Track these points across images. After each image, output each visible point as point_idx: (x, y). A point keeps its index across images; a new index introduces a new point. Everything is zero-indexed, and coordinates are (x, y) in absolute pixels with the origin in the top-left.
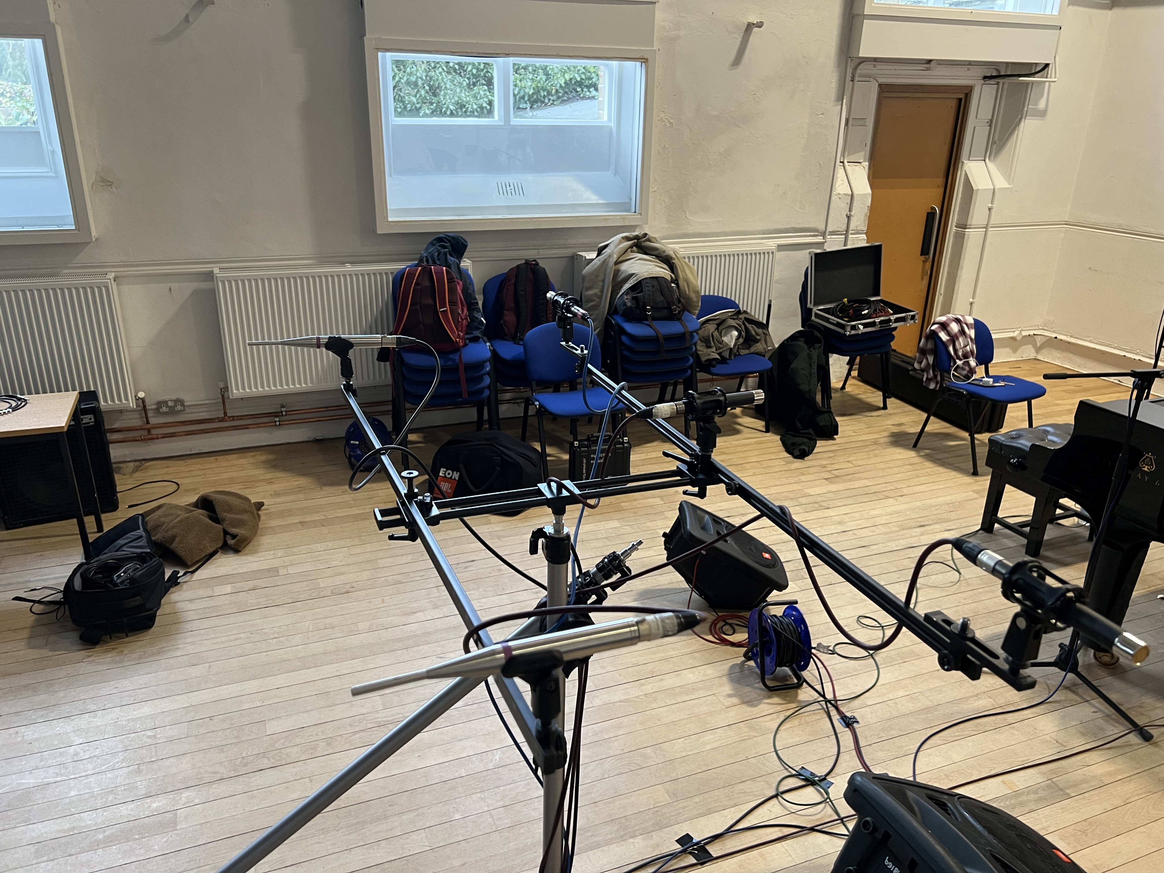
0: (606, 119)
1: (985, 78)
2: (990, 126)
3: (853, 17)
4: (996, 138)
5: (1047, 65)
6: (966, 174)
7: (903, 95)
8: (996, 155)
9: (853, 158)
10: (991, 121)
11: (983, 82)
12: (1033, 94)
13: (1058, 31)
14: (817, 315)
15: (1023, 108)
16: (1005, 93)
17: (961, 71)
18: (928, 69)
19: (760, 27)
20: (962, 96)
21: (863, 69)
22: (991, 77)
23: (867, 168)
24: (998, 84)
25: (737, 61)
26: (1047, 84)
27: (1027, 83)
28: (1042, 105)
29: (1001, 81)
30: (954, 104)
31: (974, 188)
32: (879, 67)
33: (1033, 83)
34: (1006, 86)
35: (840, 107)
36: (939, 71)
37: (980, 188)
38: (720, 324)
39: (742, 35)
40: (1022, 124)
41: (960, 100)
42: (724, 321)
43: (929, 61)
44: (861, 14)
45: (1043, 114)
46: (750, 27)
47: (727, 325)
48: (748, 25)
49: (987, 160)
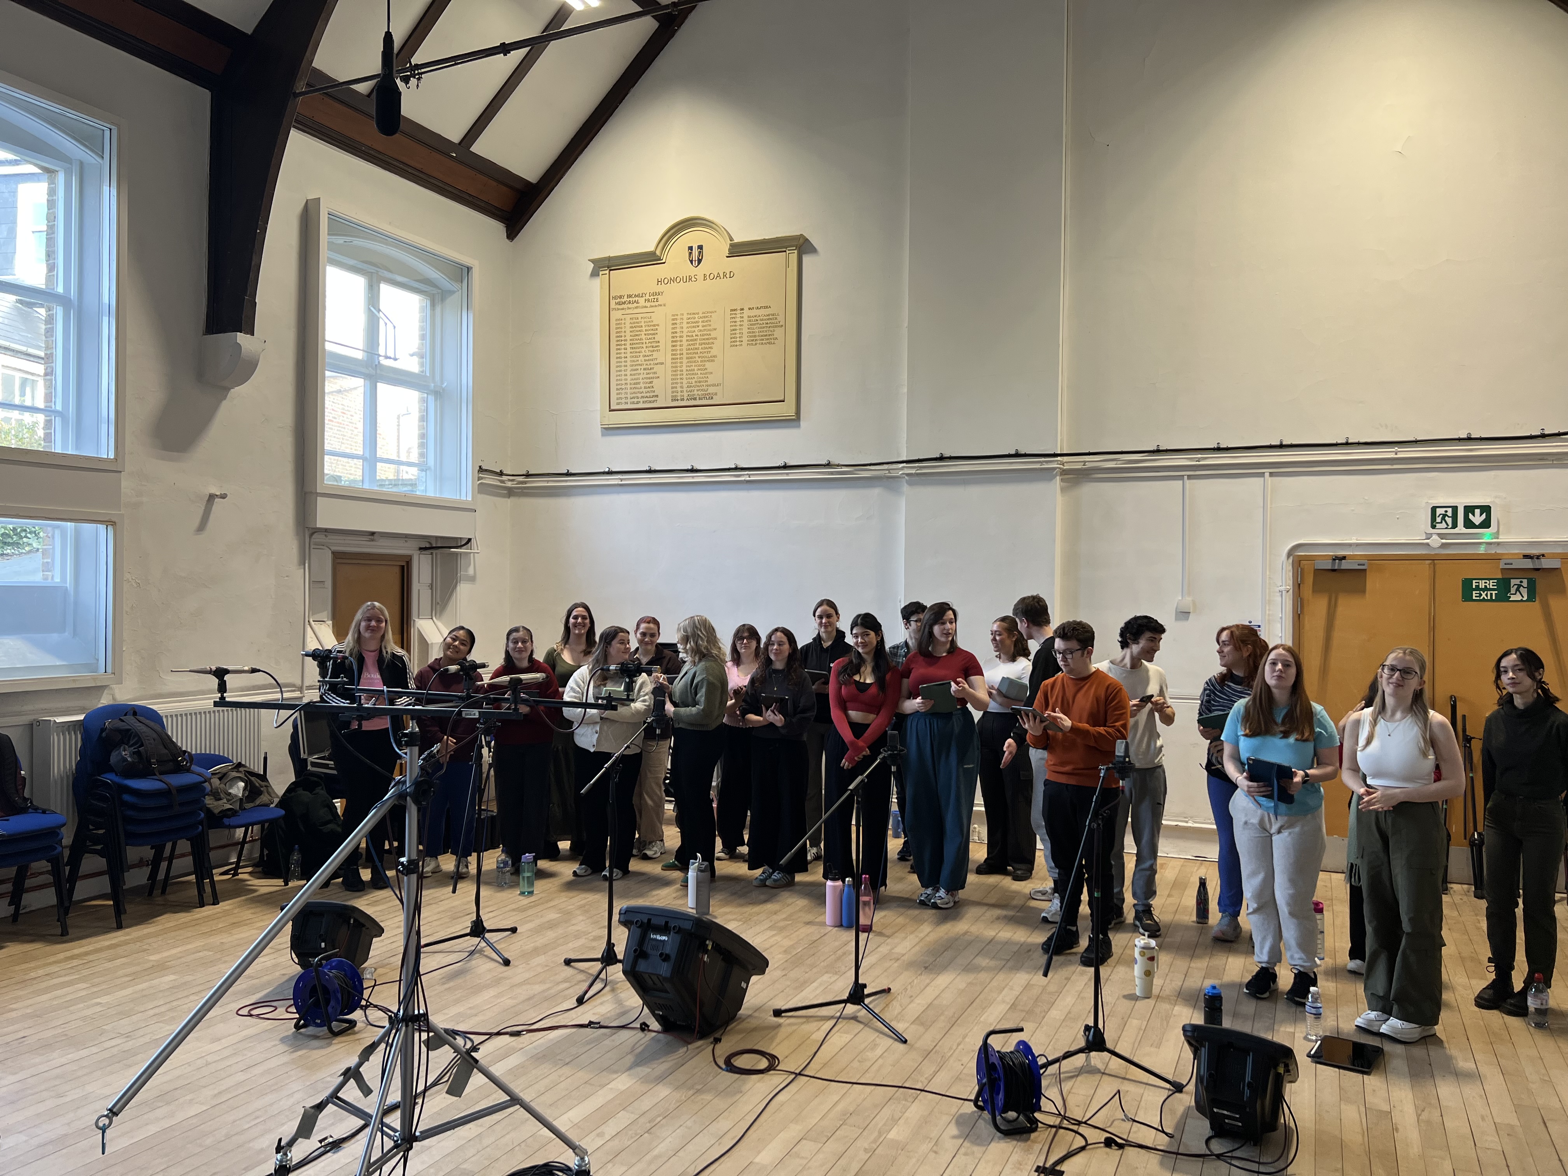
0: (57, 579)
1: (421, 549)
2: (432, 589)
3: (305, 493)
4: (438, 600)
5: (470, 540)
6: (419, 631)
7: (354, 561)
8: (440, 615)
9: (317, 617)
10: (432, 584)
11: (419, 552)
12: (463, 562)
13: (474, 513)
14: (314, 764)
15: (457, 574)
16: (439, 562)
17: (401, 543)
18: (372, 540)
19: (224, 498)
20: (404, 564)
21: (317, 538)
22: (425, 549)
23: (331, 626)
24: (432, 554)
25: (202, 527)
26: (472, 554)
27: (456, 554)
28: (471, 571)
29: (434, 552)
30: (397, 570)
31: (429, 642)
32: (329, 537)
33: (461, 553)
34: (439, 556)
35: (303, 570)
36: (383, 542)
37: (434, 642)
38: (222, 777)
39: (205, 504)
40: (458, 588)
41: (403, 566)
42: (225, 775)
43: (373, 534)
44: (314, 491)
45: (472, 579)
46: (212, 497)
47: (231, 777)
48: (210, 495)
49: (434, 618)
